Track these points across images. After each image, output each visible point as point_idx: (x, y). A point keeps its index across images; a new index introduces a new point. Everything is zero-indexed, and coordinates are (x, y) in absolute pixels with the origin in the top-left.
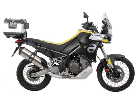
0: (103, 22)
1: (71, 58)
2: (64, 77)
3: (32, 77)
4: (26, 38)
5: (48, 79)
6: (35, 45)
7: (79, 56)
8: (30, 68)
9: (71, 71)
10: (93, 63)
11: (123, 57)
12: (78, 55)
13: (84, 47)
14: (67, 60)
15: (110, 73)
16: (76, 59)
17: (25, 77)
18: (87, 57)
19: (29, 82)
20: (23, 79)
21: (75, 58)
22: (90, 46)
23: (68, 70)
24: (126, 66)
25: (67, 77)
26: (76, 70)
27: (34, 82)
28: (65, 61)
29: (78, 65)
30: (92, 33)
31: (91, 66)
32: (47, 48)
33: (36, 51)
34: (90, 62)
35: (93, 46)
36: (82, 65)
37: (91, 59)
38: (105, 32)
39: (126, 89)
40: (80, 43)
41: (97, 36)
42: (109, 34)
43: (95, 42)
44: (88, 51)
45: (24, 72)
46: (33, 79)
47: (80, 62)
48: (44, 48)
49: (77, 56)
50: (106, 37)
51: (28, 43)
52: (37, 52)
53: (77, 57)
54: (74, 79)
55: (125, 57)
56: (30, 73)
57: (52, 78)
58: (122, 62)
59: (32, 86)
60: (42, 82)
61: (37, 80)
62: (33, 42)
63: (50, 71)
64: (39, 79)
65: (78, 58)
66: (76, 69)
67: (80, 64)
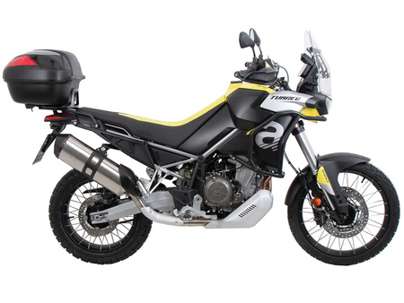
0: (304, 58)
1: (210, 165)
2: (187, 220)
3: (93, 222)
4: (77, 109)
5: (141, 228)
6: (102, 128)
7: (232, 160)
8: (88, 196)
9: (209, 204)
10: (275, 181)
11: (364, 163)
12: (229, 158)
13: (248, 133)
14: (199, 172)
15: (323, 208)
16: (224, 169)
17: (75, 223)
18: (256, 163)
19: (88, 239)
20: (70, 229)
21: (222, 166)
22: (266, 127)
23: (201, 201)
24: (372, 188)
25: (199, 221)
26: (223, 201)
27: (102, 237)
28: (191, 175)
29: (231, 186)
30: (270, 91)
31: (268, 187)
32: (137, 136)
33: (104, 145)
34: (267, 177)
35: (273, 130)
36: (240, 186)
37: (268, 167)
38: (308, 87)
39: (373, 256)
40: (235, 120)
41: (285, 98)
42: (320, 94)
43: (279, 117)
44: (260, 143)
45: (70, 209)
46: (97, 228)
47: (236, 178)
48: (129, 136)
49: (225, 159)
50: (314, 102)
51: (82, 121)
52: (108, 147)
53: (226, 162)
54: (218, 227)
55: (370, 162)
56: (90, 210)
57: (154, 225)
58: (361, 178)
59: (94, 248)
60: (126, 238)
61: (110, 231)
62: (96, 118)
63: (147, 205)
64: (115, 227)
65: (229, 164)
66: (224, 196)
67: (237, 183)
